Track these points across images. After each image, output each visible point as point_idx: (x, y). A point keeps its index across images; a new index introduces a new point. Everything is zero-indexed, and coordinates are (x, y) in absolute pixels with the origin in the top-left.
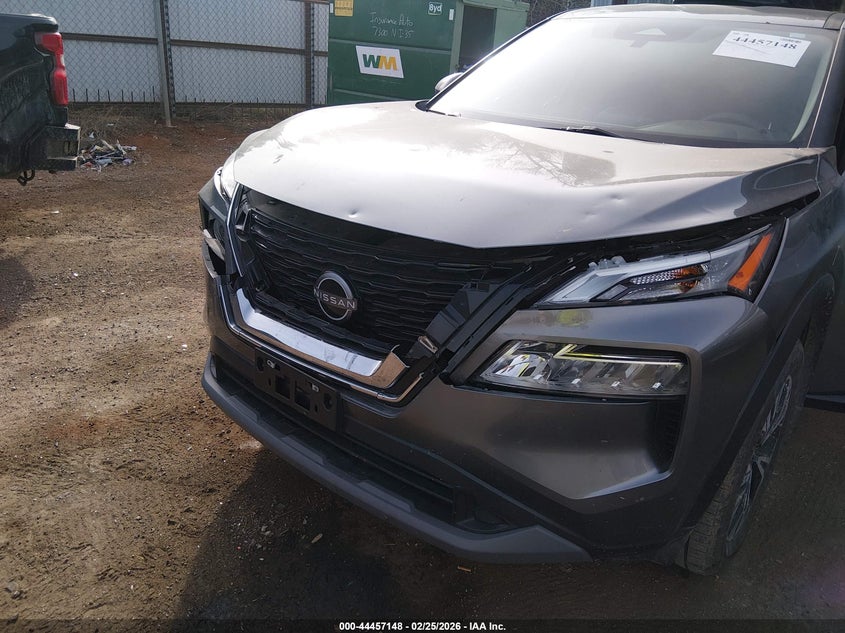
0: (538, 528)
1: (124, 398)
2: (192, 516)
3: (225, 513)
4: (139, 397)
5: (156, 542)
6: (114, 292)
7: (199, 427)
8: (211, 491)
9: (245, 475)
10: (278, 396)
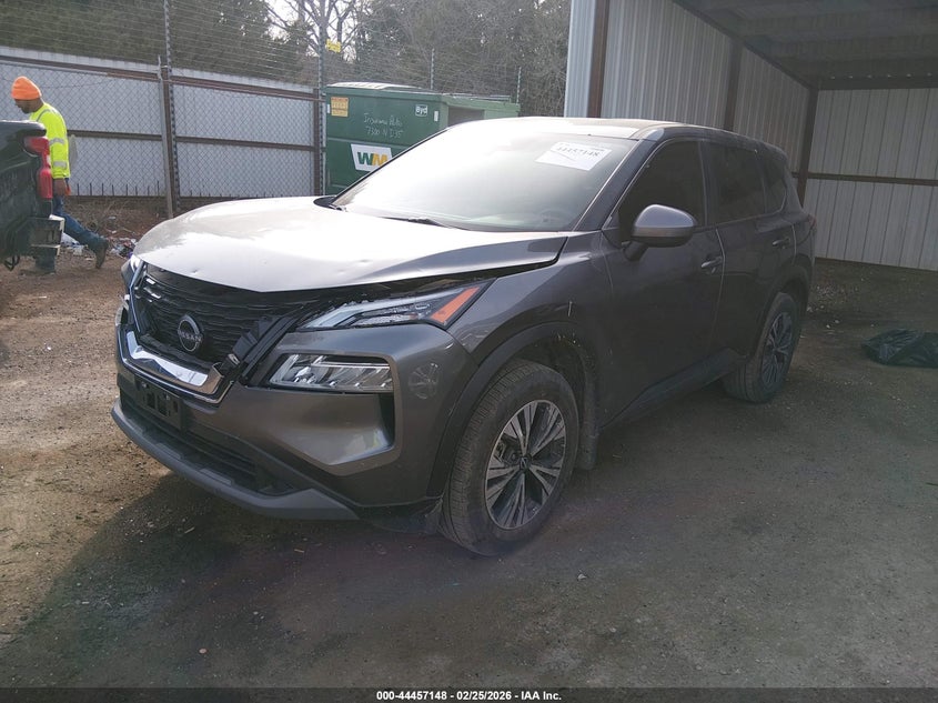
0: (312, 490)
1: (66, 439)
2: (96, 514)
3: (123, 514)
4: (78, 439)
5: (63, 529)
6: (79, 362)
7: (120, 459)
8: (117, 500)
9: (148, 491)
10: (149, 408)
